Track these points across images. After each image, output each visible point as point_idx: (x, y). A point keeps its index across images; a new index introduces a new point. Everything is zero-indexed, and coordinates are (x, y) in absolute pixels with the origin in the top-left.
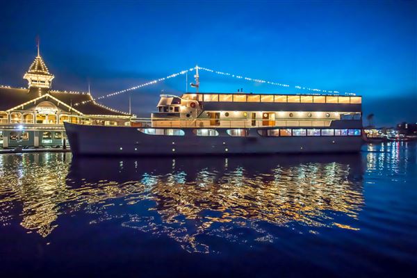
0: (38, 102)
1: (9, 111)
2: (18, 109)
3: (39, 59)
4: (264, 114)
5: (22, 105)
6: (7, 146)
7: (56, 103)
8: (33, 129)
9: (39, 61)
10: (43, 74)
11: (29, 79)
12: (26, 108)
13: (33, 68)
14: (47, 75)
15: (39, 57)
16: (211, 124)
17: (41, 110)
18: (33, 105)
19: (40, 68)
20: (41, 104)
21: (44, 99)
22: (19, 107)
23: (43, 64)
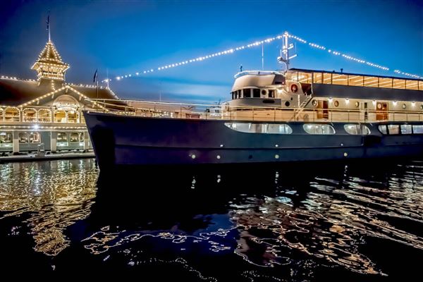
0: (57, 96)
1: (21, 106)
2: (33, 104)
3: (50, 45)
4: (378, 103)
5: (37, 99)
6: (18, 150)
7: (77, 97)
8: (51, 129)
9: (51, 48)
10: (56, 63)
11: (38, 69)
12: (43, 103)
13: (45, 55)
14: (60, 64)
15: (50, 42)
16: (319, 117)
17: (60, 106)
18: (50, 100)
19: (52, 56)
20: (59, 98)
21: (64, 92)
22: (34, 101)
23: (55, 52)
